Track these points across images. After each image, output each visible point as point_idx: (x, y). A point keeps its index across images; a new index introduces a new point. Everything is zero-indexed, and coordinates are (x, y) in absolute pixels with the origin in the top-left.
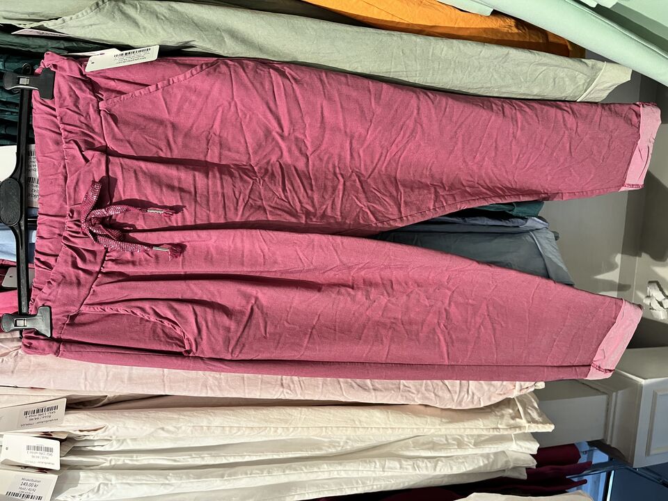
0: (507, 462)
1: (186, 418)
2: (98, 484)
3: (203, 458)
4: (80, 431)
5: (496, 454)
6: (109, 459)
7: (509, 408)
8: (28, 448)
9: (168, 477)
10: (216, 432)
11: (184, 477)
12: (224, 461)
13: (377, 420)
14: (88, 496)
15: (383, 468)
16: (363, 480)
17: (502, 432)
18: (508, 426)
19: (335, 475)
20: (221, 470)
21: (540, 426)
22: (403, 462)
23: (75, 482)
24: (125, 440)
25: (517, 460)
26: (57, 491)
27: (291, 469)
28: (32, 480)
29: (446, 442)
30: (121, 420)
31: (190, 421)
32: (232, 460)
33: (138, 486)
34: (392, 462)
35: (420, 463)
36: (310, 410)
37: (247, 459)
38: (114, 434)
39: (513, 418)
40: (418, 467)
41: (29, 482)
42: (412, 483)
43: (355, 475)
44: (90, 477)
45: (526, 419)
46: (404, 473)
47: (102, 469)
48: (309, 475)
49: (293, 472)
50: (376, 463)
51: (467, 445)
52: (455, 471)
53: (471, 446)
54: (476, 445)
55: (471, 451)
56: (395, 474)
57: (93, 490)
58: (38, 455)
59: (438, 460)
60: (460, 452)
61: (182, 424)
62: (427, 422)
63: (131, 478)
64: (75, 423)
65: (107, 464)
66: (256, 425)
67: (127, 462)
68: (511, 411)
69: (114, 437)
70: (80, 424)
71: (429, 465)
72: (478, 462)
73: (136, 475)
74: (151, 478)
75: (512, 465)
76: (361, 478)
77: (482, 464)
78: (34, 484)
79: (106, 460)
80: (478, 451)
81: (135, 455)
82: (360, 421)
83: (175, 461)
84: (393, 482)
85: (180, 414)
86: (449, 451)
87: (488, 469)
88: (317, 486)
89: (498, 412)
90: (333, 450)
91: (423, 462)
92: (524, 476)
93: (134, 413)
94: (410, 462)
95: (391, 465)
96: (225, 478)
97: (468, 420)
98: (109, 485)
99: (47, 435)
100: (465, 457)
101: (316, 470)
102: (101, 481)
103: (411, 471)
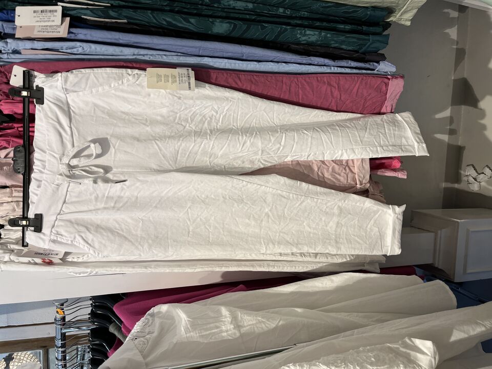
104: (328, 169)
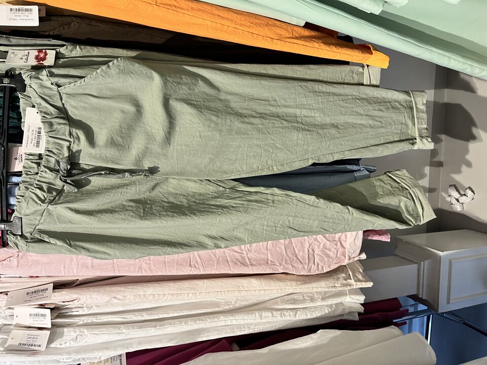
0: (344, 309)
1: (130, 290)
2: (76, 335)
3: (142, 316)
4: (63, 302)
5: (337, 304)
6: (82, 319)
7: (343, 273)
8: (30, 315)
9: (121, 329)
10: (149, 298)
11: (131, 328)
12: (156, 317)
13: (254, 285)
14: (70, 343)
15: (261, 317)
16: (249, 326)
17: (338, 289)
18: (341, 284)
19: (229, 323)
20: (154, 323)
21: (363, 283)
22: (274, 313)
23: (62, 335)
24: (92, 307)
25: (350, 307)
26: (50, 341)
27: (199, 320)
28: (34, 335)
29: (302, 299)
30: (89, 293)
31: (132, 292)
32: (161, 316)
33: (102, 335)
34: (266, 313)
35: (285, 313)
36: (210, 281)
37: (171, 315)
38: (85, 303)
39: (345, 279)
40: (284, 315)
41: (32, 337)
42: (281, 326)
43: (242, 322)
44: (71, 331)
45: (354, 279)
46: (275, 320)
47: (78, 326)
48: (212, 323)
49: (201, 322)
50: (255, 314)
51: (317, 300)
52: (309, 316)
53: (320, 300)
54: (323, 299)
55: (319, 303)
56: (269, 320)
57: (73, 339)
58: (37, 319)
59: (297, 311)
60: (312, 305)
61: (127, 294)
62: (287, 284)
63: (96, 330)
64: (59, 298)
65: (81, 323)
66: (176, 292)
67: (94, 320)
68: (344, 275)
69: (85, 305)
70: (63, 298)
71: (291, 313)
72: (325, 310)
73: (101, 328)
74: (110, 329)
75: (347, 311)
76: (246, 324)
77: (327, 312)
78: (35, 337)
79: (80, 320)
80: (325, 303)
81: (99, 316)
82: (243, 286)
83: (125, 318)
84: (268, 326)
85: (126, 288)
86: (304, 304)
87: (332, 315)
88: (218, 331)
89: (335, 276)
90: (227, 307)
91: (287, 312)
92: (357, 318)
93: (96, 289)
94: (279, 312)
95: (266, 315)
96: (157, 328)
97: (314, 282)
98: (83, 336)
99: (42, 306)
100: (316, 308)
101: (216, 320)
102: (78, 333)
103: (279, 318)
104: (320, 245)
